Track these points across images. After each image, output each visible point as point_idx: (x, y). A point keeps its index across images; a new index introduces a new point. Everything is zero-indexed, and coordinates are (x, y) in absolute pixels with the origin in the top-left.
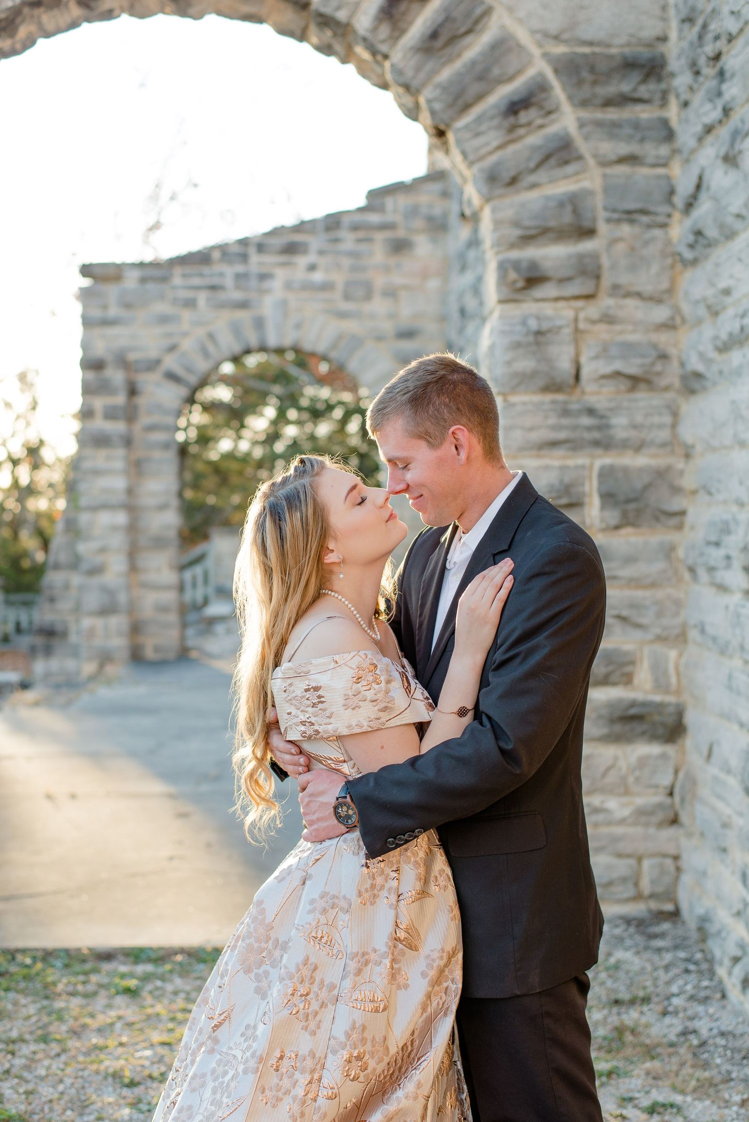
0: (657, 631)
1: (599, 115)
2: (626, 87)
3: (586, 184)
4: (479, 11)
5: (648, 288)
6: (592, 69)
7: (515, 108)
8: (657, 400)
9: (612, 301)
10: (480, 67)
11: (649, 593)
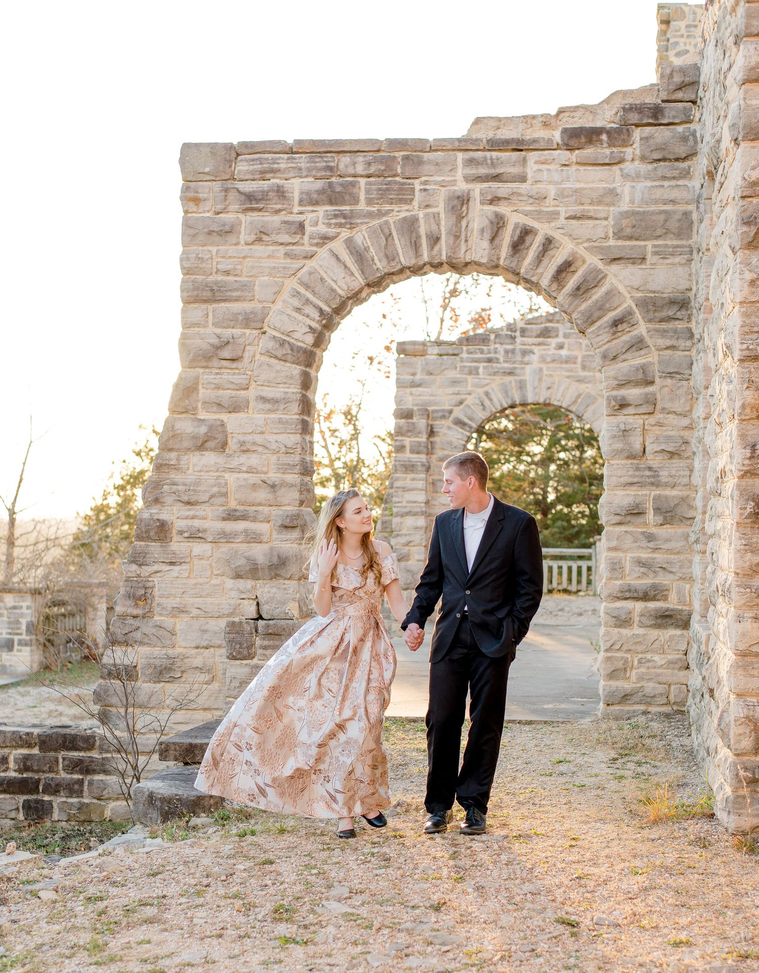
0: (681, 575)
1: (657, 326)
2: (670, 313)
3: (650, 359)
4: (600, 277)
5: (679, 410)
6: (654, 305)
7: (616, 323)
8: (683, 463)
9: (661, 416)
10: (600, 304)
11: (676, 557)
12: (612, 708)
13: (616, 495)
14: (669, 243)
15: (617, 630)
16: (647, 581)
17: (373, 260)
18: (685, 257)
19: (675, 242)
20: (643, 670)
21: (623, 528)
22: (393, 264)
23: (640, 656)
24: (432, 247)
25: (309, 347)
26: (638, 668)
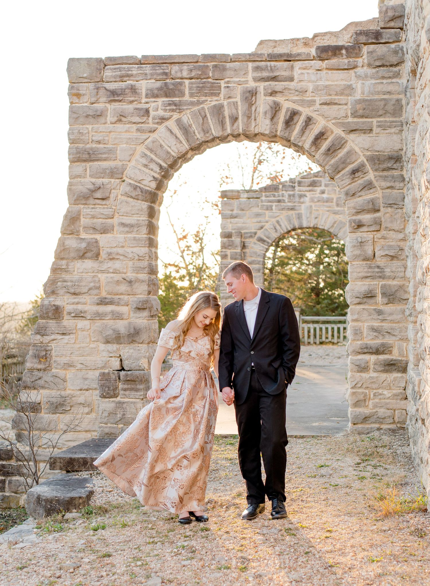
0: (400, 337)
1: (381, 174)
2: (389, 165)
3: (377, 195)
4: (343, 142)
5: (397, 228)
6: (379, 160)
7: (354, 172)
8: (399, 263)
9: (385, 232)
10: (343, 159)
11: (397, 325)
12: (356, 426)
13: (356, 284)
14: (388, 119)
15: (359, 374)
16: (378, 341)
17: (194, 133)
18: (398, 128)
19: (391, 119)
20: (377, 400)
21: (362, 306)
22: (207, 135)
23: (375, 391)
24: (233, 124)
25: (153, 190)
26: (374, 399)
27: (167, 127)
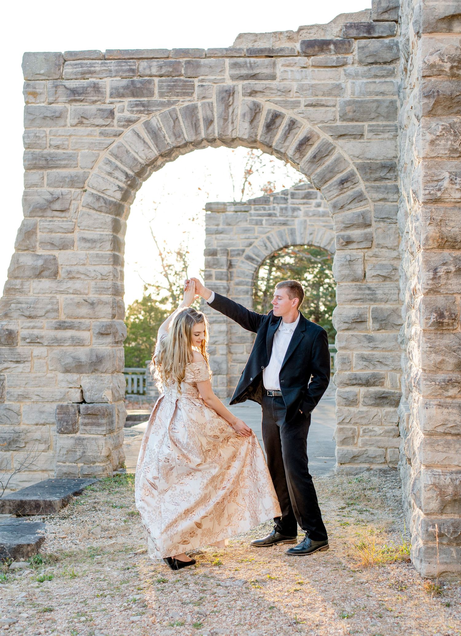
0: (393, 367)
1: (373, 184)
2: (382, 174)
3: (368, 208)
4: (330, 148)
5: (390, 245)
6: (370, 168)
7: (342, 182)
8: (392, 284)
9: (377, 250)
10: (330, 168)
11: (389, 353)
12: (344, 466)
13: (344, 308)
14: (380, 123)
15: (346, 408)
16: (369, 372)
17: (164, 137)
18: (392, 133)
19: (385, 123)
20: (366, 438)
21: (350, 333)
22: (179, 140)
23: (364, 427)
24: (207, 128)
25: (118, 201)
26: (363, 436)
27: (133, 130)
